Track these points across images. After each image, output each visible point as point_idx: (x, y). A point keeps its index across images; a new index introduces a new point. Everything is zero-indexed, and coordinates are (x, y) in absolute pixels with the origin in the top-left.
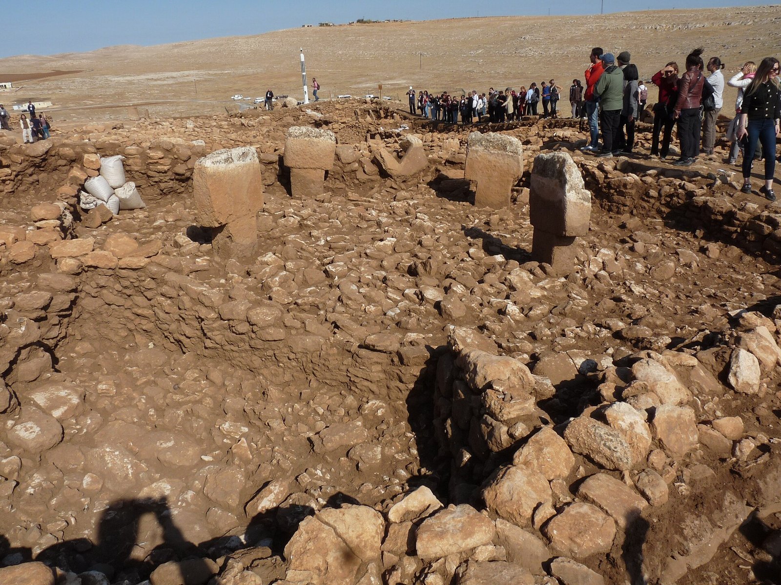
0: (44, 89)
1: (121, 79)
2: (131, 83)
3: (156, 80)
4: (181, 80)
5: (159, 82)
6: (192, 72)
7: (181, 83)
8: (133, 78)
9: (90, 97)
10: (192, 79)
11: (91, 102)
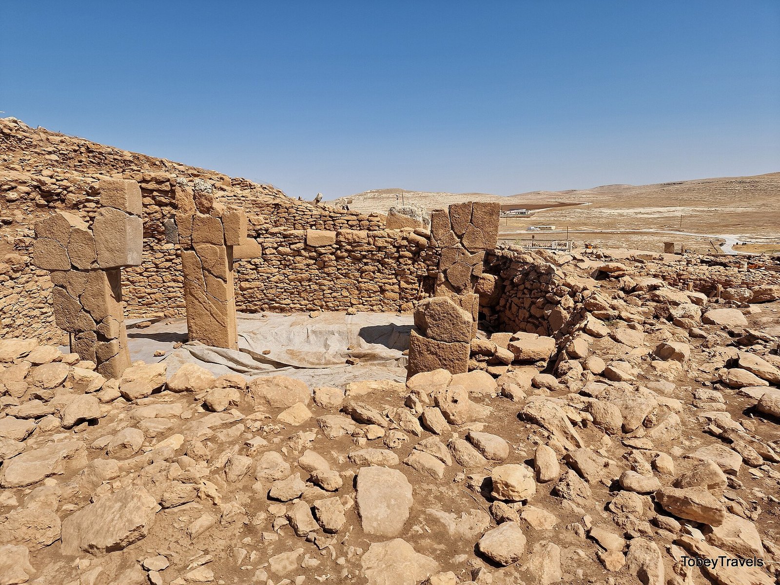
0: (551, 216)
1: (612, 211)
2: (621, 215)
3: (643, 214)
4: (666, 215)
5: (646, 216)
6: (678, 208)
7: (666, 217)
8: (623, 211)
9: (585, 224)
10: (679, 214)
11: (586, 229)
